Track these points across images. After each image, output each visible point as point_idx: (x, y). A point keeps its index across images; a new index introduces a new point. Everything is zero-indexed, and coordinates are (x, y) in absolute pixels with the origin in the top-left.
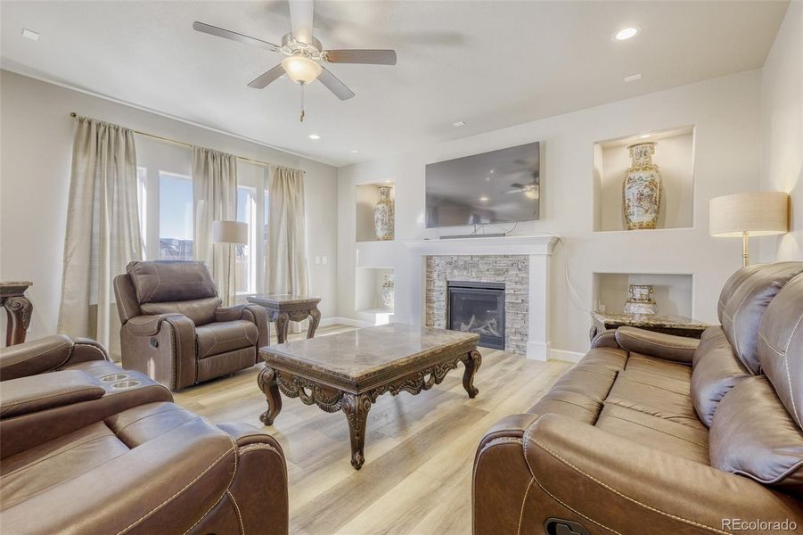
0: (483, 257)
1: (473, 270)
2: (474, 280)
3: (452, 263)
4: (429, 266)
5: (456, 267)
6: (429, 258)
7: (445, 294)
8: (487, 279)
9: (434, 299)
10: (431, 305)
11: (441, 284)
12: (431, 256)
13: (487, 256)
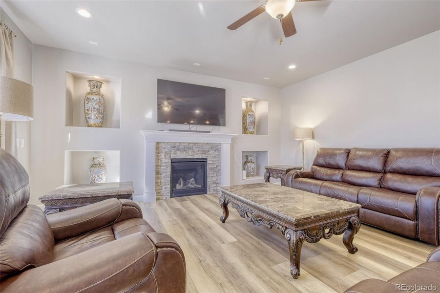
0: (195, 144)
1: (190, 151)
2: (190, 157)
3: (175, 147)
4: (157, 149)
5: (178, 150)
6: (158, 143)
7: (170, 168)
8: (197, 156)
9: (162, 171)
10: (159, 176)
11: (167, 161)
12: (158, 142)
13: (198, 143)
